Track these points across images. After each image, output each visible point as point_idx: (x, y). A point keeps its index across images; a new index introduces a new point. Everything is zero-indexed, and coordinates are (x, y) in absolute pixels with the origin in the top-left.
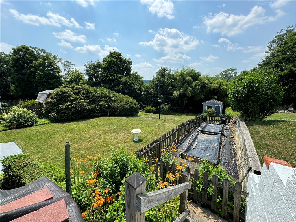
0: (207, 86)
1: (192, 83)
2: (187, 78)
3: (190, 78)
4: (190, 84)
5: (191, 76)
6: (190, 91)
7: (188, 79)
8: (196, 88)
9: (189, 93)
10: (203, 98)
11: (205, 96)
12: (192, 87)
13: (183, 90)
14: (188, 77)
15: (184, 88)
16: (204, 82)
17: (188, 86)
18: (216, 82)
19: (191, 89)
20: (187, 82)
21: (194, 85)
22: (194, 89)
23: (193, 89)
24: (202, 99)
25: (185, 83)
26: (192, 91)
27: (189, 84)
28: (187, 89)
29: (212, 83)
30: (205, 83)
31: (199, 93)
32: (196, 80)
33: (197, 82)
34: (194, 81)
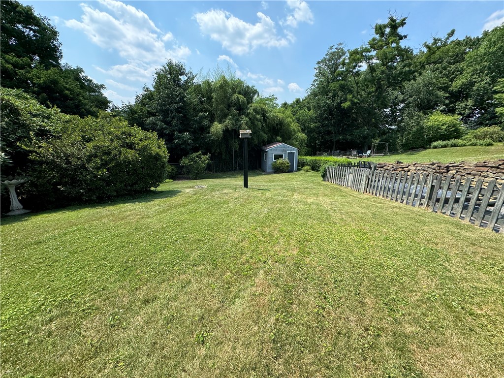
23: (250, 119)
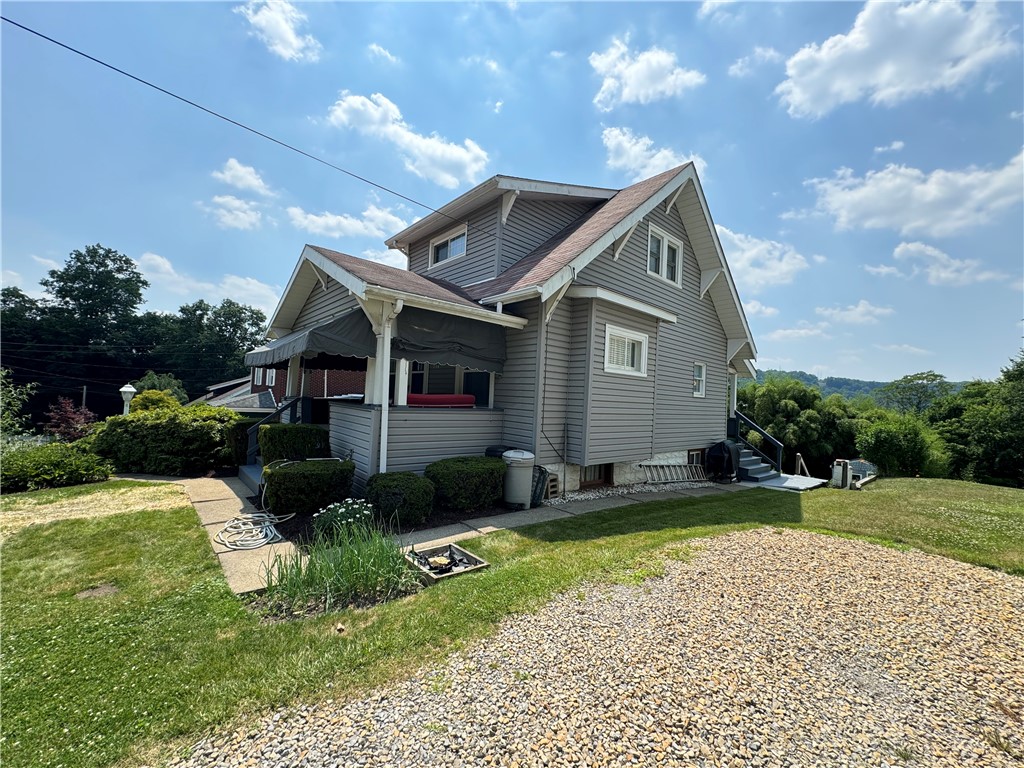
0: (840, 423)
1: (798, 414)
2: (783, 402)
3: (792, 402)
4: (793, 416)
5: (793, 398)
6: (794, 433)
7: (786, 404)
8: (808, 427)
9: (792, 437)
10: (830, 453)
11: (835, 448)
12: (797, 424)
13: (773, 428)
14: (785, 399)
15: (776, 424)
16: (830, 414)
17: (788, 422)
18: (865, 415)
19: (796, 428)
20: (783, 411)
21: (802, 418)
22: (804, 430)
24: (827, 453)
25: (777, 412)
26: (799, 432)
27: (790, 416)
28: (784, 428)
29: (854, 417)
30: (834, 415)
31: (819, 439)
32: (808, 407)
33: (810, 412)
34: (802, 410)
